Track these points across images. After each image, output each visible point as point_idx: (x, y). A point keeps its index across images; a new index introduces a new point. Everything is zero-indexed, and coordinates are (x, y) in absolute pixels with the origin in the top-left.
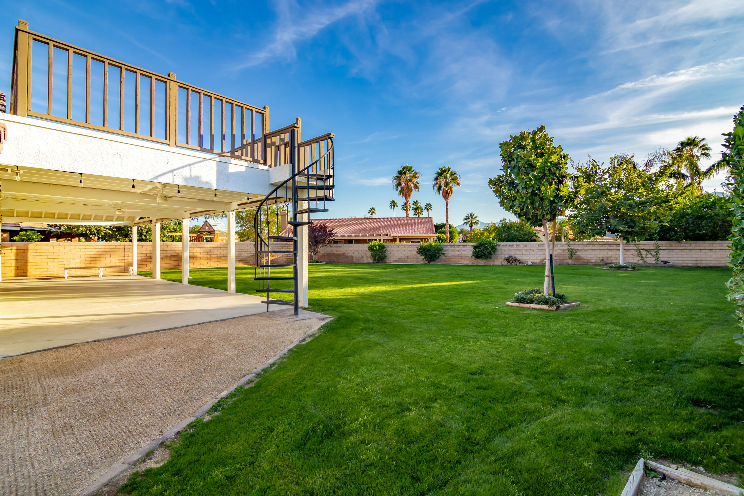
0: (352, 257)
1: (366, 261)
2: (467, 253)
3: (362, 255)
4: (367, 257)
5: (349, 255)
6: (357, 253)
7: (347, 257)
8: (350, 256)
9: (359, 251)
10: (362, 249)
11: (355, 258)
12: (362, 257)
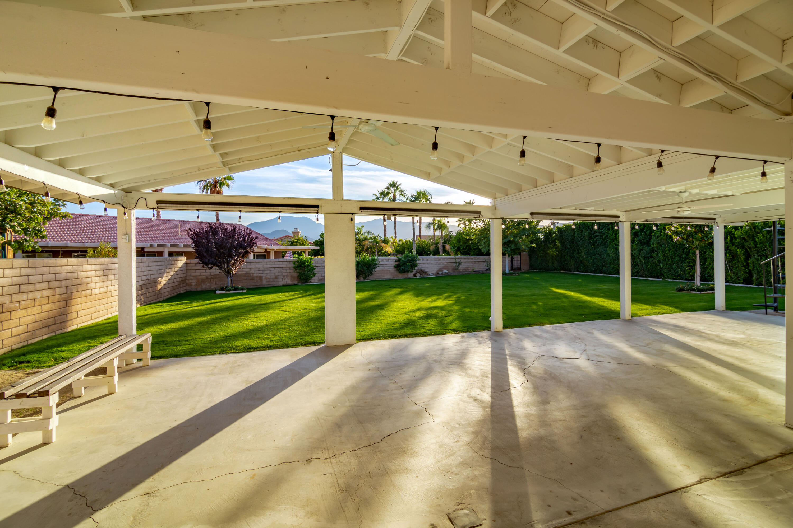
0: (261, 278)
1: (281, 283)
2: (389, 267)
3: (277, 274)
4: (284, 276)
5: (255, 275)
6: (269, 271)
7: (252, 279)
8: (257, 277)
9: (271, 269)
10: (277, 266)
11: (266, 279)
12: (276, 278)
